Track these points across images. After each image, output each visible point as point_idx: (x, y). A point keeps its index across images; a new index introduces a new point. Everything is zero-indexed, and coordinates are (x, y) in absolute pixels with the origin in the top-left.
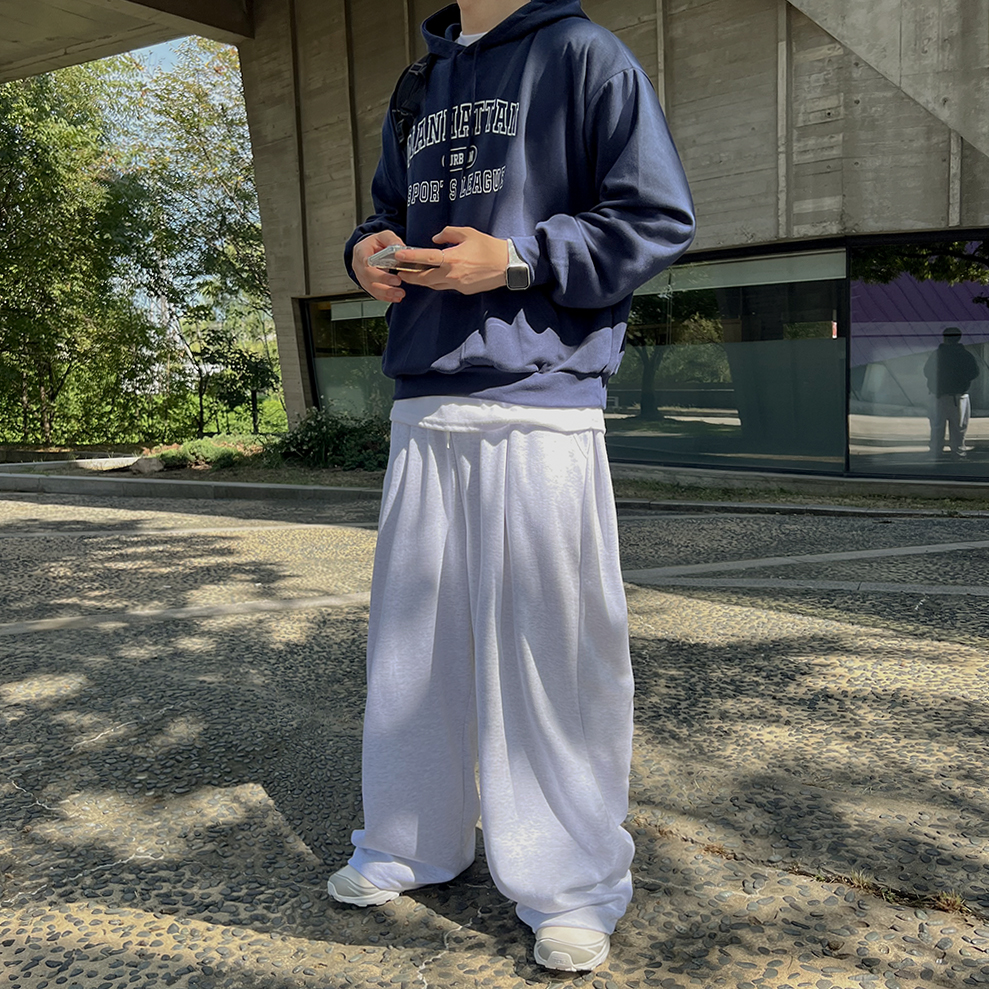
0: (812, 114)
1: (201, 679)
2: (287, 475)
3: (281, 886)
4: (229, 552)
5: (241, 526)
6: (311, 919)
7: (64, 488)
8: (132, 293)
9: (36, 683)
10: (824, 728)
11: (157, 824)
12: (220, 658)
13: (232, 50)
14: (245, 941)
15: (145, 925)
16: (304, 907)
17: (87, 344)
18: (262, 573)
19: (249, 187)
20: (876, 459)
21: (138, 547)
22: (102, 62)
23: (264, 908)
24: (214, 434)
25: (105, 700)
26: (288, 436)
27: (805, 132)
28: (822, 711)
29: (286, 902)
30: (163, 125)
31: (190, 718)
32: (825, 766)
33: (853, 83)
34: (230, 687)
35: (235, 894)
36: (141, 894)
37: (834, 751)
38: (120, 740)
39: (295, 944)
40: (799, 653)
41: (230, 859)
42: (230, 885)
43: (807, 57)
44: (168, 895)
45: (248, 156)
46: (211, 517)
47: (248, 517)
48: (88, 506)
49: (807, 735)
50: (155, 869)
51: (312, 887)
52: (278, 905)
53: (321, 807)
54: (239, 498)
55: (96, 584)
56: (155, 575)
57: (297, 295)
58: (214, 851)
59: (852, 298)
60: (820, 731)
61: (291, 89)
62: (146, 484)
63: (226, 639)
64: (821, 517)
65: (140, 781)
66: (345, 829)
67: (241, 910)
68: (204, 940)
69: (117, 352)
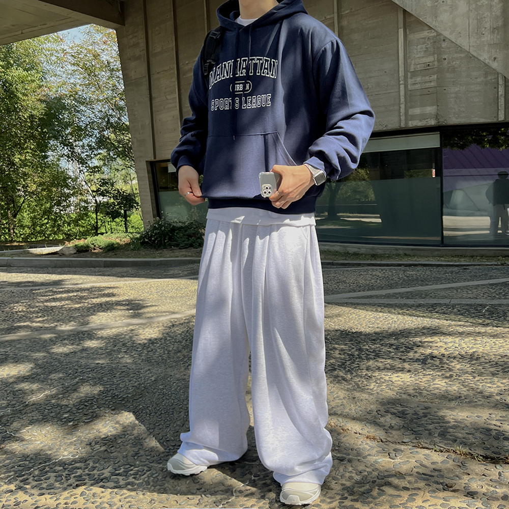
0: (418, 66)
1: (97, 362)
2: (144, 253)
3: (142, 466)
4: (113, 295)
5: (119, 281)
6: (158, 482)
7: (22, 264)
8: (59, 160)
9: (7, 368)
10: (431, 373)
11: (74, 439)
12: (107, 351)
13: (113, 32)
14: (123, 497)
15: (68, 494)
16: (154, 476)
17: (34, 187)
18: (133, 305)
19: (122, 103)
20: (459, 238)
21: (63, 294)
22: (42, 38)
23: (133, 478)
24: (104, 233)
25: (45, 376)
26: (144, 233)
27: (414, 74)
28: (430, 365)
29: (145, 474)
30: (75, 71)
31: (91, 383)
32: (432, 392)
33: (442, 50)
34: (113, 365)
35: (117, 472)
36: (66, 477)
37: (438, 384)
38: (52, 397)
39: (150, 497)
40: (416, 335)
41: (115, 453)
42: (115, 467)
43: (414, 36)
44: (80, 476)
45: (121, 87)
46: (103, 277)
47: (123, 276)
48: (35, 273)
49: (421, 377)
50: (73, 463)
51: (158, 465)
52: (140, 476)
53: (166, 421)
54: (118, 267)
55: (40, 315)
56: (72, 309)
57: (149, 159)
58: (106, 450)
59: (443, 157)
60: (429, 374)
61: (145, 52)
62: (67, 260)
63: (112, 340)
64: (427, 268)
65: (65, 418)
66: (178, 432)
67: (121, 480)
68: (100, 498)
69: (50, 191)
